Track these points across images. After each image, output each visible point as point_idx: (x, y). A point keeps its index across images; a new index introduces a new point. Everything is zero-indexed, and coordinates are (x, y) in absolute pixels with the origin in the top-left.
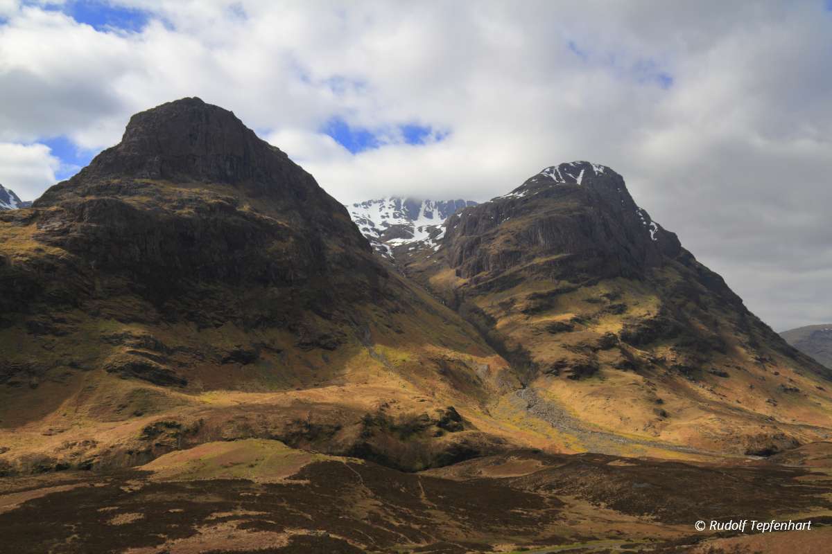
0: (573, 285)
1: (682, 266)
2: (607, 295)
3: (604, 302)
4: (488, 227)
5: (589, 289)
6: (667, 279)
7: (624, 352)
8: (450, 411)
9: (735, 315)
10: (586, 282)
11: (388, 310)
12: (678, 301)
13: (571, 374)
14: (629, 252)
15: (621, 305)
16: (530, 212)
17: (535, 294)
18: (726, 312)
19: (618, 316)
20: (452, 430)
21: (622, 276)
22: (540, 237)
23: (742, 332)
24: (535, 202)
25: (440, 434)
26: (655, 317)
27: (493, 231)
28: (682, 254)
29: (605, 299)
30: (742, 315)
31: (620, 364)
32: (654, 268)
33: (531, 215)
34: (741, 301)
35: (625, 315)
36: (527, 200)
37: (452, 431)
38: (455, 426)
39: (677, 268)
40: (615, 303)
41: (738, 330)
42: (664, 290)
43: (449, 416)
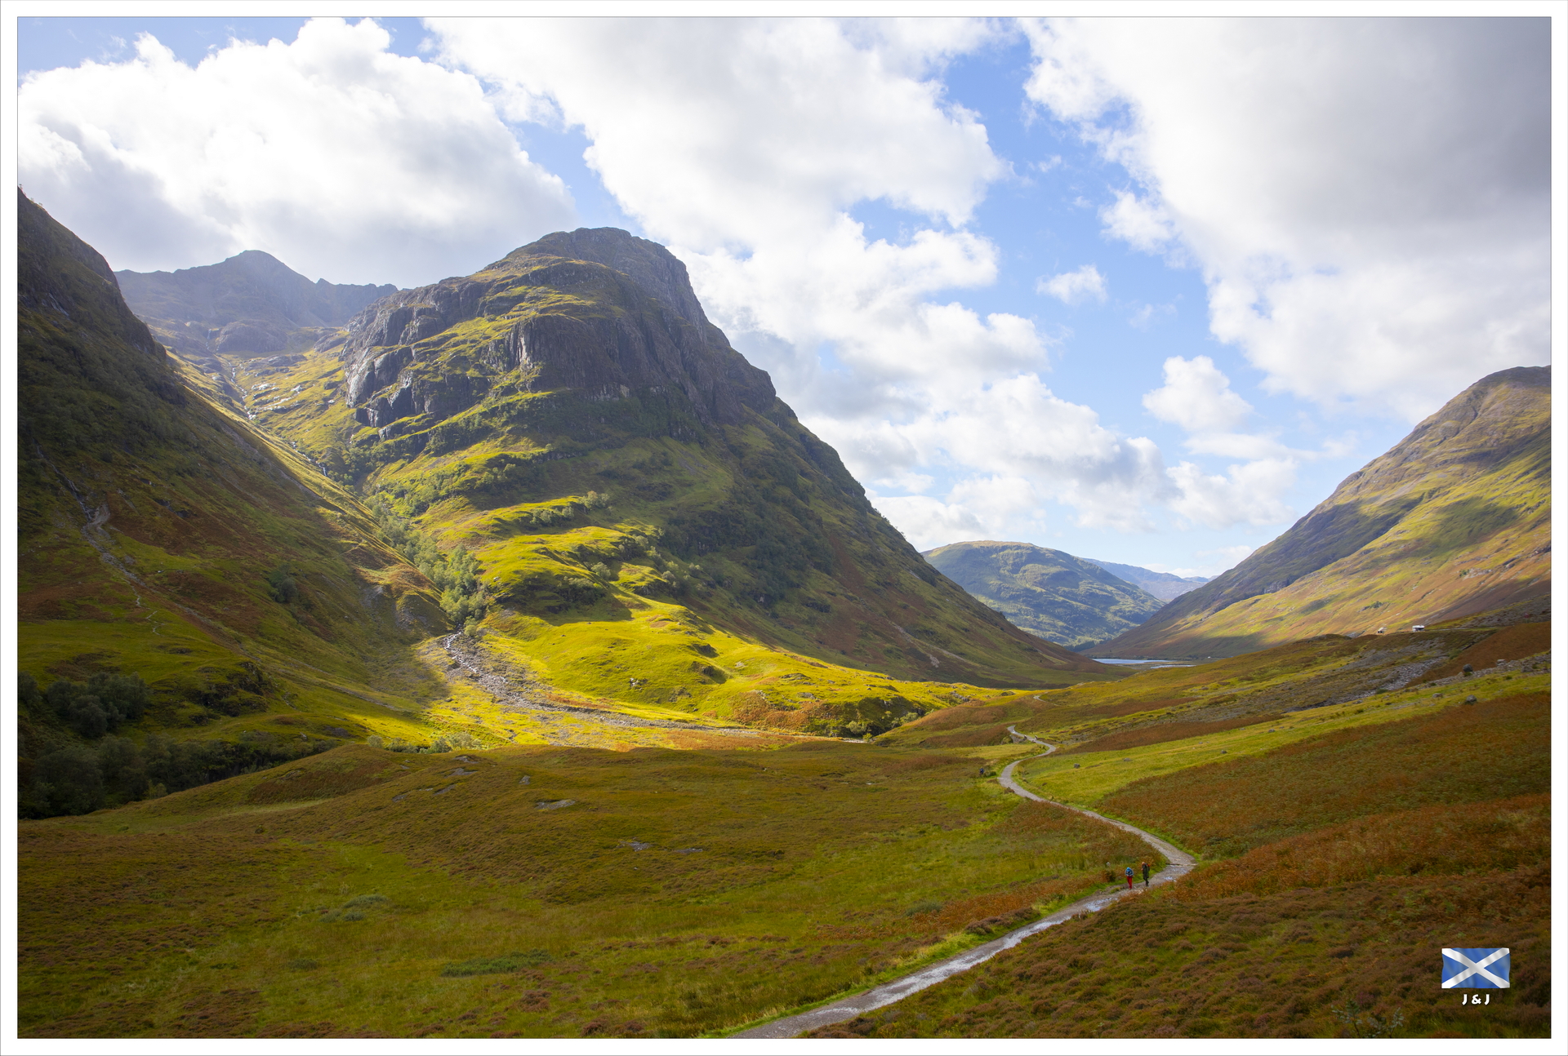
0: (580, 445)
1: (776, 428)
2: (640, 466)
3: (633, 479)
4: (426, 330)
5: (608, 455)
6: (746, 445)
7: (659, 566)
8: (242, 670)
9: (850, 514)
10: (606, 440)
11: (168, 469)
12: (764, 483)
13: (552, 603)
14: (686, 393)
15: (664, 485)
16: (509, 309)
17: (506, 457)
18: (837, 507)
19: (658, 504)
20: (233, 711)
21: (671, 435)
22: (525, 354)
23: (859, 539)
24: (520, 290)
25: (199, 720)
26: (722, 508)
27: (435, 338)
28: (776, 409)
29: (636, 471)
30: (864, 514)
31: (648, 587)
32: (727, 427)
33: (511, 313)
34: (864, 491)
35: (669, 503)
36: (507, 284)
37: (234, 715)
38: (248, 703)
39: (763, 429)
40: (656, 480)
41: (855, 537)
42: (741, 464)
43: (236, 680)
